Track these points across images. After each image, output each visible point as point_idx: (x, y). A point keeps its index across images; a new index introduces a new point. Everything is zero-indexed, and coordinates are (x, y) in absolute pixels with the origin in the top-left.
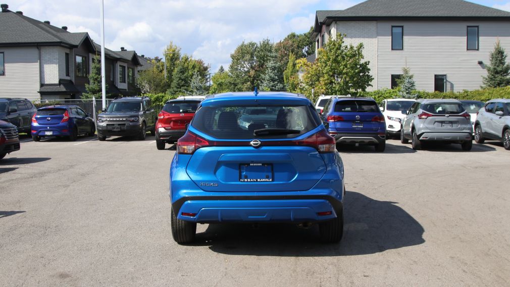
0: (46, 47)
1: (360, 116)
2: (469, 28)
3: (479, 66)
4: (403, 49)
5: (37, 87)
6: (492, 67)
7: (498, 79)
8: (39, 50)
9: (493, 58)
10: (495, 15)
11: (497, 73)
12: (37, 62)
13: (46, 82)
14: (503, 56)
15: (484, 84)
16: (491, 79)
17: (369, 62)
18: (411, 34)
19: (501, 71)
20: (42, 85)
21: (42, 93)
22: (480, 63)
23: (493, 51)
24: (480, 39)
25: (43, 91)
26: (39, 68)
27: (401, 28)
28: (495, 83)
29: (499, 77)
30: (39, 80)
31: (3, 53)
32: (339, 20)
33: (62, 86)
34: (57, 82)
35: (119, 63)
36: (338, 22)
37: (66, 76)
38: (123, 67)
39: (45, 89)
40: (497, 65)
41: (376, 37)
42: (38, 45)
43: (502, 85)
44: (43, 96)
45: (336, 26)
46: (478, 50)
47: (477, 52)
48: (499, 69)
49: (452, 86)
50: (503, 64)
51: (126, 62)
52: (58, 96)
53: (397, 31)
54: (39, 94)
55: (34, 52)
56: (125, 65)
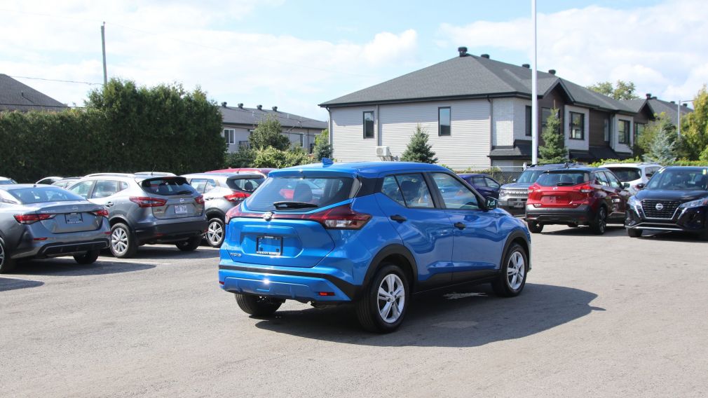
0: (500, 99)
5: (487, 150)
8: (491, 103)
12: (488, 118)
13: (499, 144)
20: (493, 148)
21: (494, 158)
25: (494, 155)
26: (490, 126)
30: (489, 141)
31: (449, 107)
33: (517, 148)
34: (511, 143)
35: (617, 117)
37: (527, 135)
38: (627, 123)
39: (497, 153)
42: (490, 97)
44: (495, 162)
51: (631, 116)
52: (512, 162)
54: (489, 159)
55: (485, 105)
56: (631, 119)
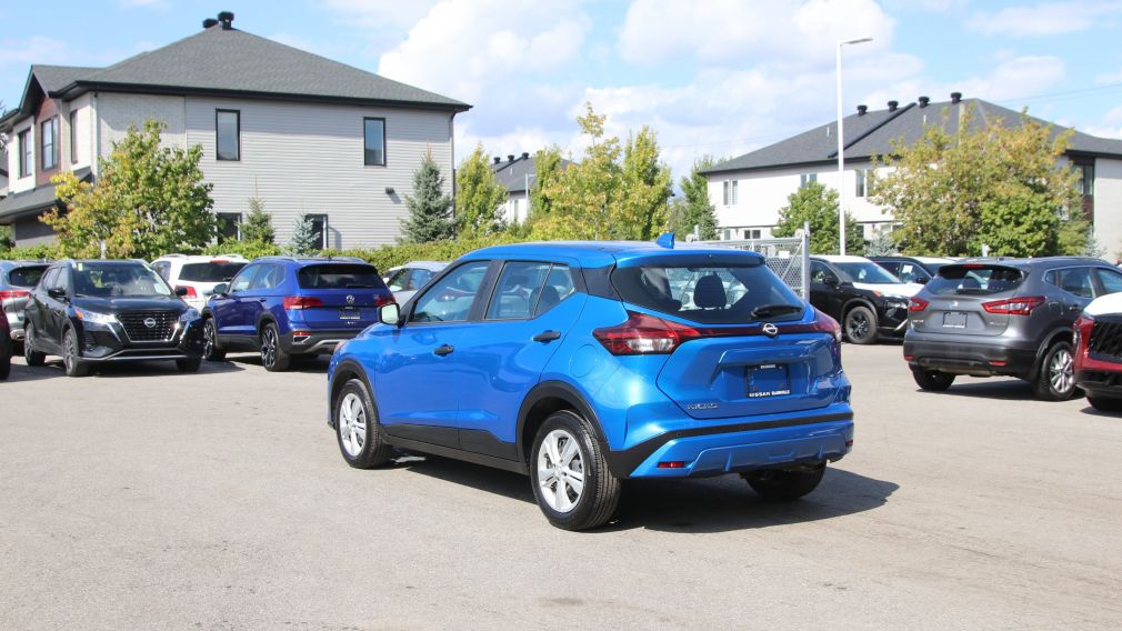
1: (354, 295)
2: (367, 122)
3: (387, 198)
4: (239, 159)
6: (418, 202)
7: (434, 224)
9: (419, 183)
10: (414, 98)
11: (429, 211)
14: (437, 179)
15: (404, 233)
16: (420, 223)
17: (211, 186)
18: (255, 129)
19: (437, 209)
22: (390, 192)
23: (420, 168)
24: (388, 145)
27: (235, 115)
28: (427, 231)
29: (434, 221)
32: (104, 91)
36: (100, 95)
40: (429, 196)
41: (183, 132)
43: (441, 236)
45: (94, 103)
46: (385, 165)
47: (383, 169)
48: (433, 204)
49: (338, 236)
50: (438, 194)
53: (228, 120)
